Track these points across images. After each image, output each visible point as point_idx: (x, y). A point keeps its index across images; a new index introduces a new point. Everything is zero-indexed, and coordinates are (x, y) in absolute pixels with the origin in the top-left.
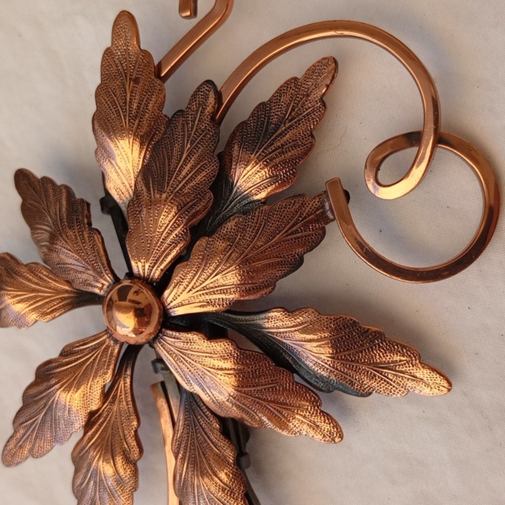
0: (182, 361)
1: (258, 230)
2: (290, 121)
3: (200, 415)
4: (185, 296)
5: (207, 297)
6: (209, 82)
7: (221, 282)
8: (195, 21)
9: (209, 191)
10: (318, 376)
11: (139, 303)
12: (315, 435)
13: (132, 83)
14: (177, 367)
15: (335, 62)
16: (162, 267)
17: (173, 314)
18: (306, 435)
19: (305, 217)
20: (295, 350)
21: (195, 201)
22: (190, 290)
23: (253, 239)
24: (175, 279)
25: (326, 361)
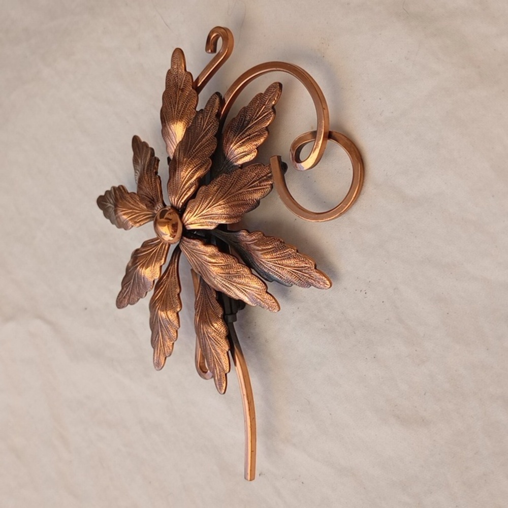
1: (233, 184)
2: (255, 120)
4: (192, 219)
5: (204, 221)
6: (218, 94)
7: (210, 213)
8: (214, 55)
9: (209, 159)
12: (264, 306)
13: (180, 91)
15: (280, 85)
16: (183, 201)
17: (188, 229)
19: (261, 178)
21: (201, 164)
22: (195, 216)
23: (229, 189)
24: (188, 209)
25: (265, 263)
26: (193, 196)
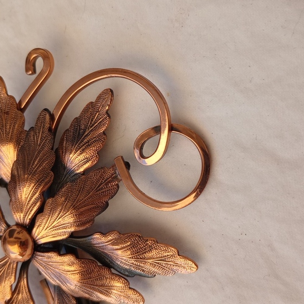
0: (48, 269)
1: (80, 190)
2: (91, 127)
3: (65, 296)
4: (43, 233)
5: (56, 232)
6: (46, 110)
7: (62, 222)
8: (35, 76)
9: (51, 171)
10: (124, 269)
11: (20, 239)
12: (128, 302)
13: (5, 115)
14: (46, 272)
15: (111, 91)
16: (30, 217)
18: (124, 302)
19: (106, 180)
20: (110, 256)
21: (43, 178)
22: (46, 229)
23: (77, 196)
25: (126, 260)
26: (40, 211)
